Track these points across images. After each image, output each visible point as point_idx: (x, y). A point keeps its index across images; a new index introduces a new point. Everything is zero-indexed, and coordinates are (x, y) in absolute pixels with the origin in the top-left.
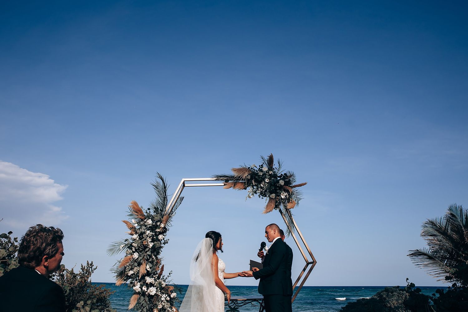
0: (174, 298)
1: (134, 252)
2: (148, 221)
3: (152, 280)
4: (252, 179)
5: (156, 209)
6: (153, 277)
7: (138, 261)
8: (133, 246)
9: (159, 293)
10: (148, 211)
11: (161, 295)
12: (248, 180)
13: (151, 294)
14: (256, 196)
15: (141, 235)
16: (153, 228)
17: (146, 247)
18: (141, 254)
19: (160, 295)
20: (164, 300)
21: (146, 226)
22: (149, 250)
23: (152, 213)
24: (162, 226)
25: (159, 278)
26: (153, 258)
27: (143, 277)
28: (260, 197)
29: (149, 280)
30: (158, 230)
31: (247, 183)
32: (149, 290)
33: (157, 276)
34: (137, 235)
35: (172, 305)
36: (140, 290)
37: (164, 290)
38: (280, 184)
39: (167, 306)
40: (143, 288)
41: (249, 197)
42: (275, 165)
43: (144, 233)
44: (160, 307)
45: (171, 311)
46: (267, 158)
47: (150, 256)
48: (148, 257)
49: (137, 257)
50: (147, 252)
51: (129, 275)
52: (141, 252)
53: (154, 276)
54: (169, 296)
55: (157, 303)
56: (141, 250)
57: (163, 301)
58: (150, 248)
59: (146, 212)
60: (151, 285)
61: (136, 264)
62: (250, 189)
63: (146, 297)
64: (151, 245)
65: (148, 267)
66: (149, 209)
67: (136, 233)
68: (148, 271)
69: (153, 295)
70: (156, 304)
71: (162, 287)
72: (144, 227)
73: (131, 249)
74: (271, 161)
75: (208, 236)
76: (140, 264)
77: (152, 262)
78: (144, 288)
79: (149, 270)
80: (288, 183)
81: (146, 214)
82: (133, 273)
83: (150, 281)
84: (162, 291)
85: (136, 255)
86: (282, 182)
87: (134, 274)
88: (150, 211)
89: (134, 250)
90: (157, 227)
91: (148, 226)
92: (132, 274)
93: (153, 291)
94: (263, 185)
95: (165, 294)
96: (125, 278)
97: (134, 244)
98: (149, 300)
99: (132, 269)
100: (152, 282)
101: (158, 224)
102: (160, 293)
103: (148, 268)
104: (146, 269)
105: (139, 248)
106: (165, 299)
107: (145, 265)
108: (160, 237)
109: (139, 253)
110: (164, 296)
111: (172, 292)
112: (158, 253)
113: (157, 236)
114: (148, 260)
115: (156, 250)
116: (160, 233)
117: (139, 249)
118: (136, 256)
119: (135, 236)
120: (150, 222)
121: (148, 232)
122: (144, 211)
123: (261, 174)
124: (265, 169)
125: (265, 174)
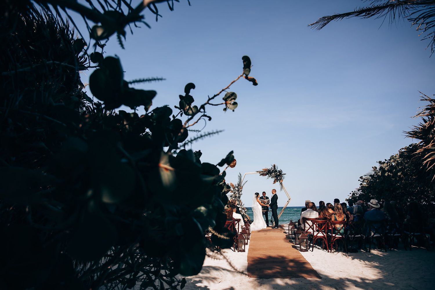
4: (268, 172)
5: (238, 184)
14: (270, 178)
15: (234, 193)
17: (236, 197)
21: (236, 190)
23: (237, 186)
24: (241, 190)
25: (241, 205)
31: (267, 174)
37: (243, 209)
39: (244, 213)
41: (268, 179)
42: (276, 167)
46: (273, 165)
54: (245, 210)
62: (268, 176)
64: (238, 196)
67: (233, 192)
74: (274, 166)
75: (255, 194)
77: (238, 201)
80: (281, 174)
85: (234, 199)
86: (278, 174)
90: (239, 190)
94: (272, 175)
112: (240, 198)
114: (237, 200)
115: (239, 197)
116: (240, 192)
119: (233, 193)
120: (237, 189)
121: (237, 192)
123: (271, 171)
124: (273, 169)
125: (273, 171)
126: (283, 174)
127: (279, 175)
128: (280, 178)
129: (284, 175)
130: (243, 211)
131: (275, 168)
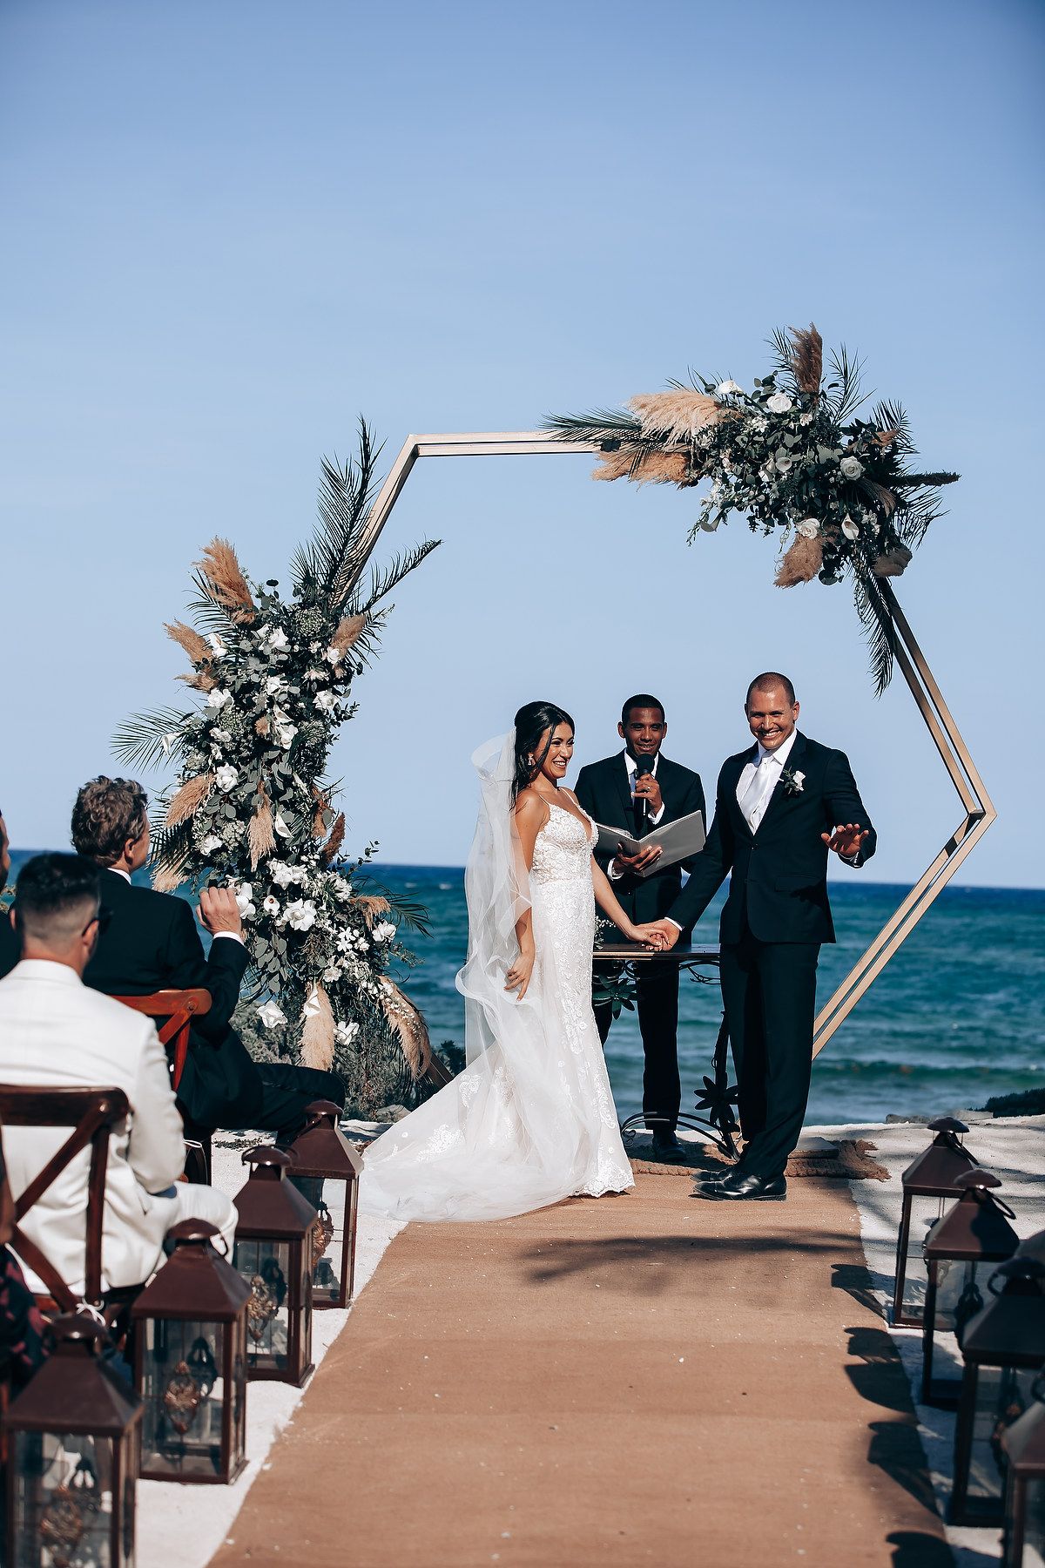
0: (387, 945)
1: (219, 764)
2: (273, 638)
3: (297, 876)
4: (717, 446)
6: (298, 862)
7: (235, 797)
8: (212, 740)
9: (326, 924)
10: (268, 591)
11: (335, 932)
12: (704, 454)
13: (296, 926)
14: (739, 518)
15: (244, 695)
16: (292, 667)
17: (263, 744)
18: (245, 769)
19: (330, 929)
20: (348, 950)
21: (263, 658)
22: (279, 759)
23: (288, 600)
24: (335, 656)
25: (323, 865)
26: (296, 788)
27: (262, 863)
28: (753, 525)
29: (284, 873)
30: (314, 674)
31: (697, 462)
32: (287, 913)
33: (317, 857)
34: (227, 693)
35: (377, 969)
36: (252, 909)
37: (346, 911)
38: (844, 476)
39: (360, 971)
40: (267, 905)
41: (708, 528)
42: (830, 376)
43: (258, 687)
44: (332, 975)
45: (375, 991)
47: (288, 781)
48: (280, 785)
49: (234, 782)
50: (270, 763)
51: (206, 851)
52: (245, 761)
53: (304, 858)
54: (368, 936)
55: (321, 962)
56: (248, 757)
57: (342, 953)
58: (287, 747)
59: (261, 595)
60: (295, 892)
61: (231, 812)
62: (709, 489)
63: (275, 937)
64: (287, 736)
65: (280, 823)
66: (273, 583)
67: (221, 685)
68: (280, 840)
69: (305, 929)
70: (316, 967)
71: (336, 901)
72: (254, 664)
73: (208, 751)
74: (810, 358)
76: (245, 813)
77: (291, 806)
78: (271, 905)
79: (284, 835)
80: (883, 468)
81: (258, 603)
82: (219, 844)
83: (289, 879)
84: (339, 917)
85: (227, 777)
86: (854, 465)
87: (224, 849)
88: (277, 588)
89: (219, 756)
90: (306, 659)
91: (274, 659)
92: (215, 852)
93: (302, 915)
94: (770, 475)
95: (349, 929)
96: (188, 865)
97: (216, 732)
98: (290, 950)
99: (215, 830)
100: (296, 883)
101: (315, 647)
102: (329, 922)
103: (281, 829)
104: (275, 834)
105: (238, 747)
106: (350, 946)
107: (268, 817)
108: (323, 700)
109: (238, 769)
110: (346, 934)
111: (378, 921)
112: (317, 768)
113: (309, 694)
114: (276, 795)
115: (310, 758)
116: (323, 685)
117: (237, 751)
118: (227, 779)
119: (220, 698)
120: (279, 639)
121: (274, 684)
122: (254, 591)
123: (761, 425)
124: (779, 403)
125: (777, 423)
126: (916, 480)
127: (855, 493)
128: (864, 528)
129: (924, 489)
130: (346, 939)
131: (808, 396)
